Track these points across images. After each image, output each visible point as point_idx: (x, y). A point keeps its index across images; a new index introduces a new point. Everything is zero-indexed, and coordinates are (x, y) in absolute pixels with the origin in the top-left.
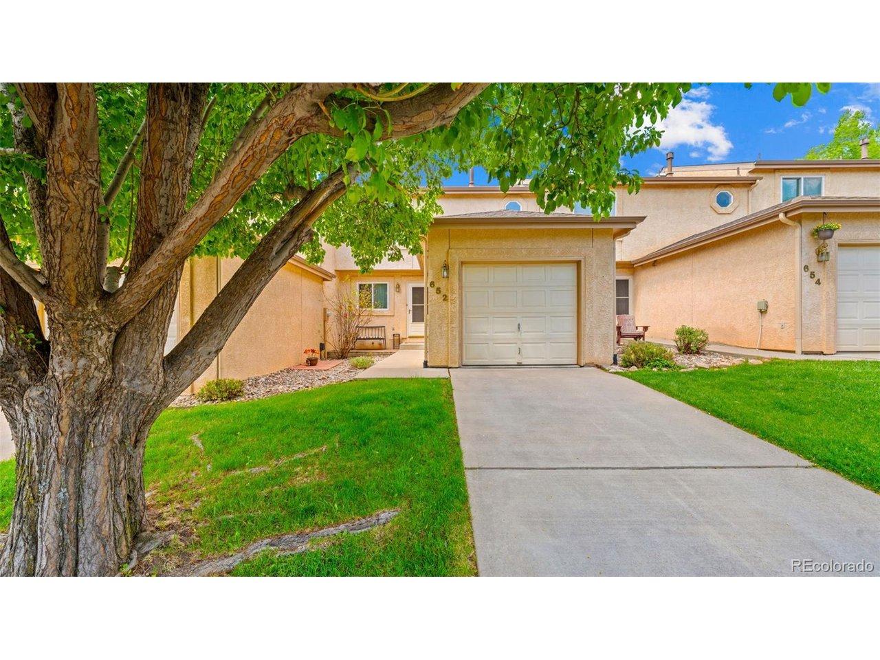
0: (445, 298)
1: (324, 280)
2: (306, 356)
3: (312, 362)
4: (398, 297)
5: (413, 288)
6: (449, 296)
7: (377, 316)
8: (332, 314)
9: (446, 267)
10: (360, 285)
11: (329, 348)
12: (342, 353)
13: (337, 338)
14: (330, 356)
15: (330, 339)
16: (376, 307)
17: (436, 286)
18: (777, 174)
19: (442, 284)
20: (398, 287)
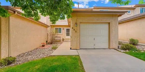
0: (76, 32)
1: (47, 27)
2: (42, 44)
3: (43, 46)
4: (63, 31)
5: (67, 29)
6: (77, 31)
7: (59, 35)
8: (49, 34)
9: (76, 24)
10: (56, 28)
11: (48, 42)
12: (51, 43)
13: (50, 40)
14: (49, 43)
15: (48, 40)
16: (59, 33)
17: (74, 29)
18: (139, 7)
19: (75, 28)
20: (63, 29)
